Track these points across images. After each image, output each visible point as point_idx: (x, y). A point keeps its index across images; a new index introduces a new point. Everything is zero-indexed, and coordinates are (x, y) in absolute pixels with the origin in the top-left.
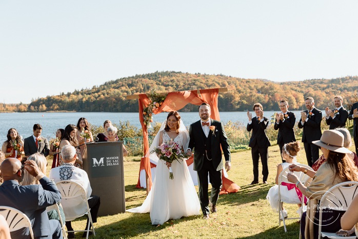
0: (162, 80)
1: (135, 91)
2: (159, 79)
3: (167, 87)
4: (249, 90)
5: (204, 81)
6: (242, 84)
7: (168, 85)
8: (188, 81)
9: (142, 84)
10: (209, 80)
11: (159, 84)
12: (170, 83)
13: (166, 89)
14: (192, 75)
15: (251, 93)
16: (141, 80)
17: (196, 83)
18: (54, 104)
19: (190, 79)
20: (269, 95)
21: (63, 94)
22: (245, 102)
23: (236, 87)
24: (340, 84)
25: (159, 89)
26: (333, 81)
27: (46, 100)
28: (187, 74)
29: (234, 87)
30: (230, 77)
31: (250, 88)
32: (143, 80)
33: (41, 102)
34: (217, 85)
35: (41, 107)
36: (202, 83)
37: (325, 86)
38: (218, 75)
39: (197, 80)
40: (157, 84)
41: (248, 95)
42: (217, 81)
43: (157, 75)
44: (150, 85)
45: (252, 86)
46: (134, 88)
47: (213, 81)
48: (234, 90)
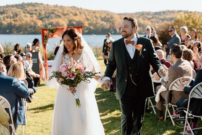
0: (28, 9)
1: (6, 18)
2: (25, 8)
3: (32, 15)
4: (95, 19)
5: (61, 11)
6: (90, 14)
7: (32, 14)
8: (48, 10)
9: (12, 12)
10: (65, 10)
11: (25, 13)
12: (34, 12)
13: (31, 17)
14: (52, 6)
15: (96, 21)
16: (11, 9)
17: (54, 13)
19: (50, 9)
20: (110, 22)
22: (92, 28)
23: (85, 16)
24: (161, 16)
25: (26, 16)
26: (156, 13)
28: (47, 5)
29: (84, 17)
30: (81, 8)
31: (96, 17)
32: (13, 9)
34: (71, 14)
36: (59, 12)
37: (151, 17)
38: (71, 7)
39: (55, 10)
40: (24, 12)
41: (95, 22)
42: (70, 11)
43: (24, 5)
44: (18, 13)
45: (98, 15)
46: (5, 15)
47: (68, 11)
48: (84, 18)
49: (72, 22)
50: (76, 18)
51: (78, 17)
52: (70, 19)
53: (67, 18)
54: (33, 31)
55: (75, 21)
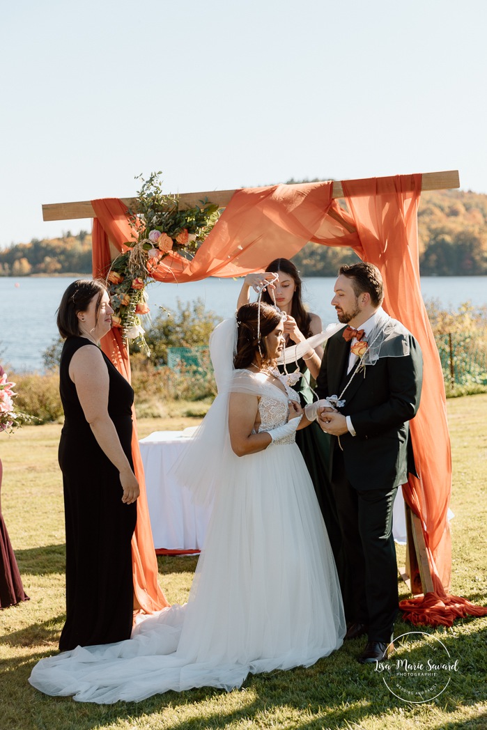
18: (48, 259)
21: (69, 235)
27: (29, 249)
29: (480, 218)
30: (470, 192)
33: (20, 254)
34: (437, 211)
35: (17, 265)
42: (437, 202)
47: (428, 202)
48: (479, 223)
49: (440, 237)
50: (454, 222)
51: (460, 219)
52: (433, 226)
53: (424, 223)
54: (320, 266)
55: (449, 233)
